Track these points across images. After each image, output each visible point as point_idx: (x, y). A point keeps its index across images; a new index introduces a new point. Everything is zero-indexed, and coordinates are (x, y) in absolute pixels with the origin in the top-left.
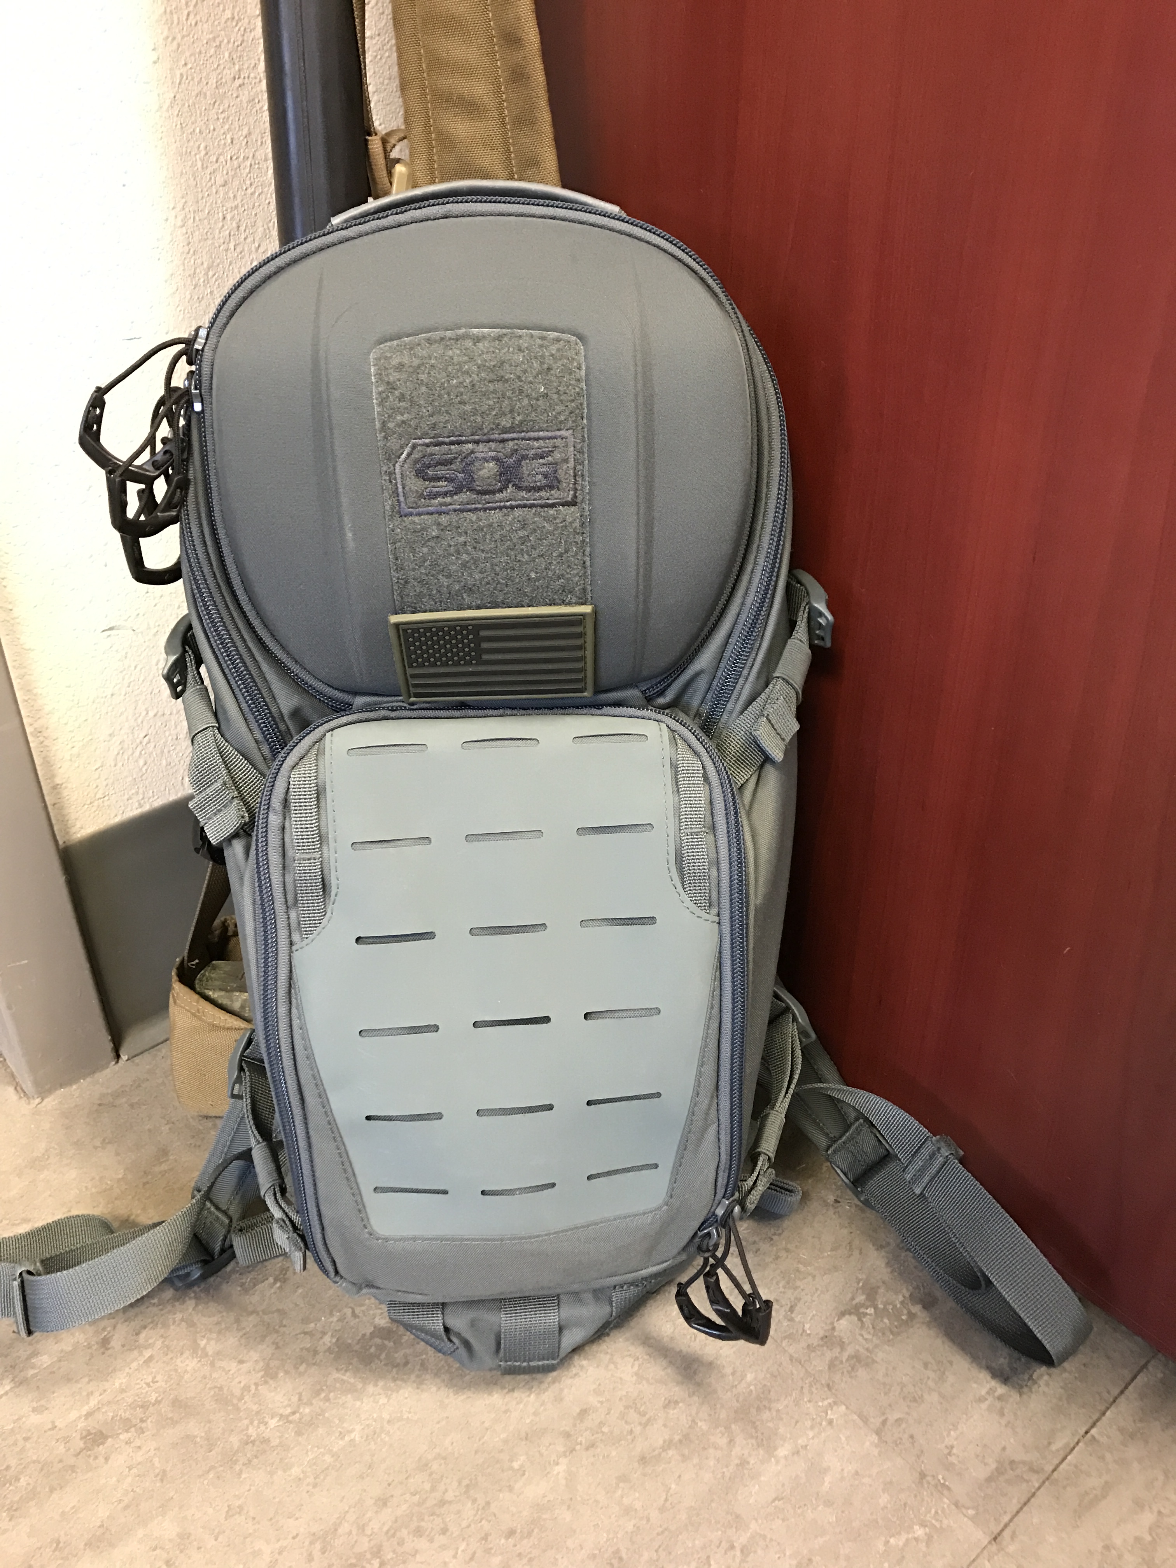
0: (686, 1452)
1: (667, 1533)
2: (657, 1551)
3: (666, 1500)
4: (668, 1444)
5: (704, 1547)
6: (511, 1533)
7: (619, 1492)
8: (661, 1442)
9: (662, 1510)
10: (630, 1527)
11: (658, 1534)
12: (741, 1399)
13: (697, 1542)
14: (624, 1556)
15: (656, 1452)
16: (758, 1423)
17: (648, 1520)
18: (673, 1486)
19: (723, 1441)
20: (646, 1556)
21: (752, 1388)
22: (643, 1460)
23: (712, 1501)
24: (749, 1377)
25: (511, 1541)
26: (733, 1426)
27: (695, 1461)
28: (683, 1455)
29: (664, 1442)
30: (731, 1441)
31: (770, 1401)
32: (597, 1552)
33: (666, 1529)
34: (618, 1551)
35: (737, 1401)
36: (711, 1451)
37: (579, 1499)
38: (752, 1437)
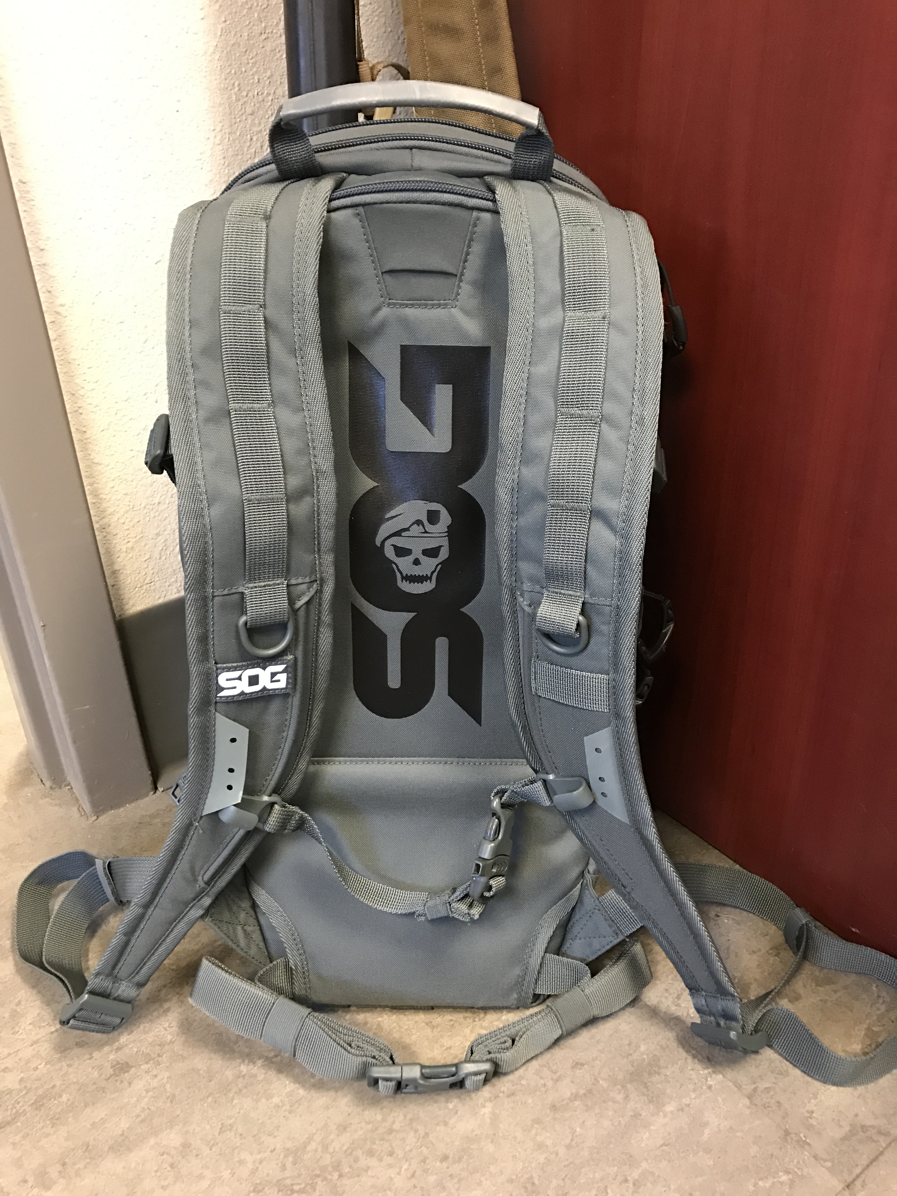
0: (589, 1103)
1: (572, 1165)
2: (563, 1180)
3: (572, 1140)
4: (575, 1097)
5: (602, 1179)
6: (445, 1158)
7: (534, 1132)
8: (569, 1094)
9: (568, 1147)
10: (542, 1159)
11: (565, 1166)
12: (635, 1064)
13: (597, 1174)
14: (536, 1182)
15: (564, 1102)
16: (648, 1084)
17: (557, 1154)
18: (578, 1129)
19: (620, 1097)
20: (555, 1182)
21: (645, 1056)
22: (554, 1107)
23: (610, 1143)
24: (643, 1048)
25: (445, 1164)
26: (629, 1086)
27: (597, 1111)
28: (587, 1106)
29: (572, 1094)
30: (627, 1097)
31: (660, 1067)
32: (514, 1177)
33: (571, 1163)
34: (531, 1177)
35: (633, 1066)
36: (610, 1103)
37: (501, 1135)
38: (644, 1095)
